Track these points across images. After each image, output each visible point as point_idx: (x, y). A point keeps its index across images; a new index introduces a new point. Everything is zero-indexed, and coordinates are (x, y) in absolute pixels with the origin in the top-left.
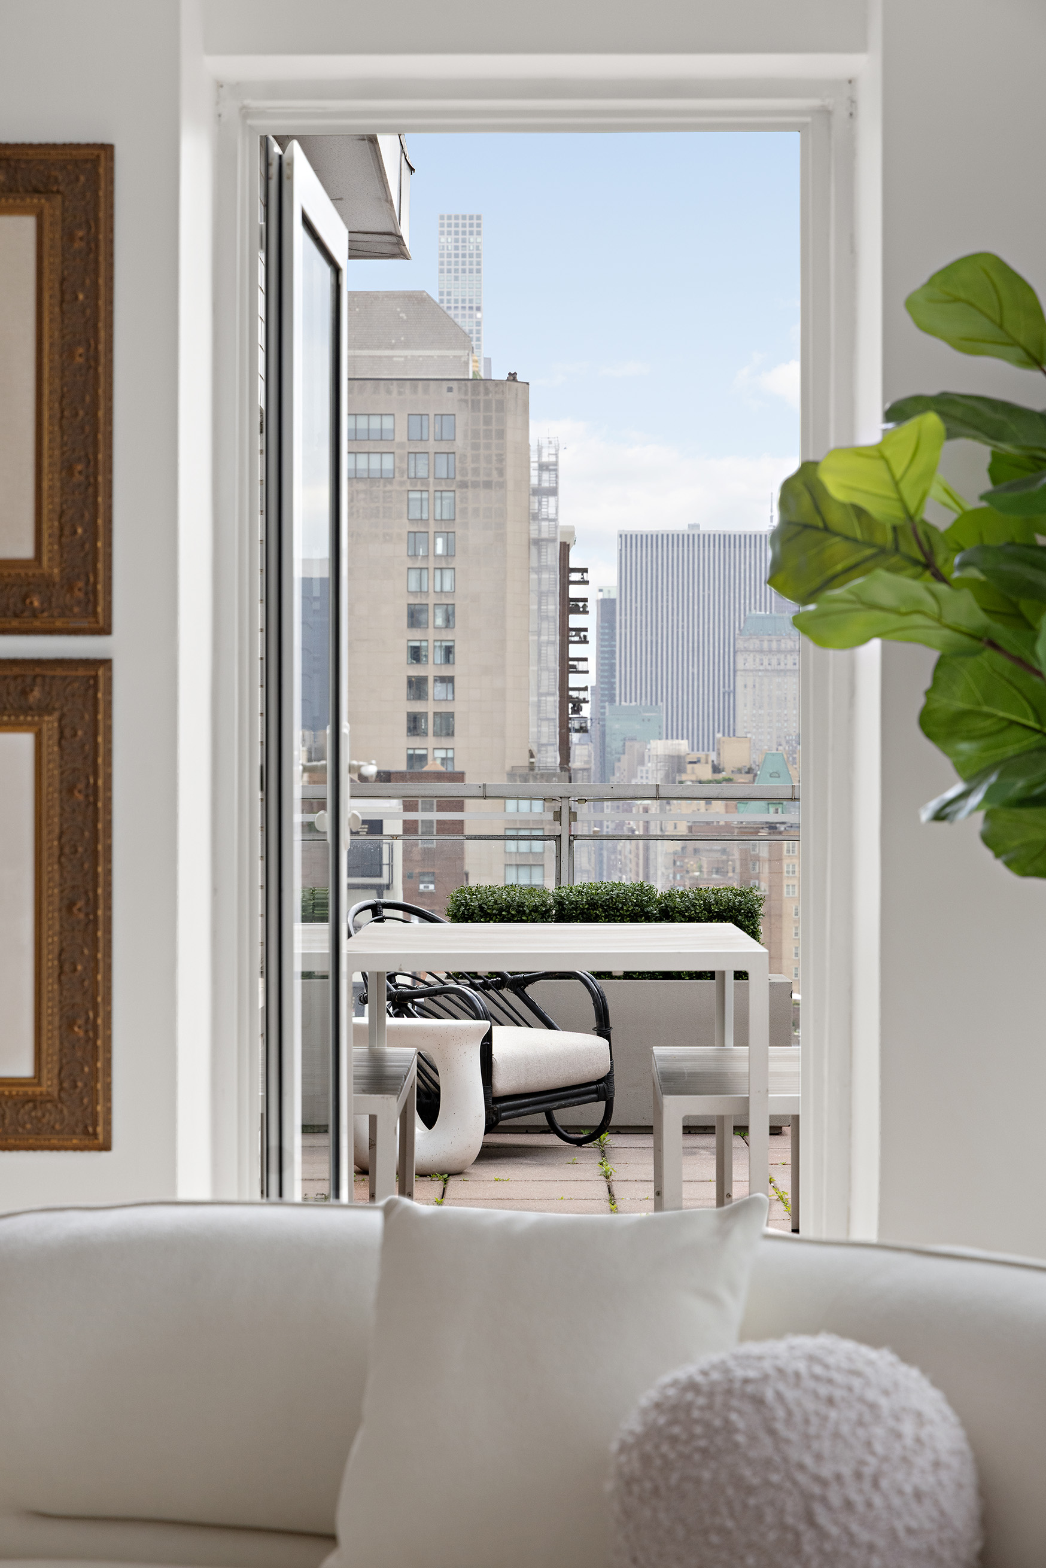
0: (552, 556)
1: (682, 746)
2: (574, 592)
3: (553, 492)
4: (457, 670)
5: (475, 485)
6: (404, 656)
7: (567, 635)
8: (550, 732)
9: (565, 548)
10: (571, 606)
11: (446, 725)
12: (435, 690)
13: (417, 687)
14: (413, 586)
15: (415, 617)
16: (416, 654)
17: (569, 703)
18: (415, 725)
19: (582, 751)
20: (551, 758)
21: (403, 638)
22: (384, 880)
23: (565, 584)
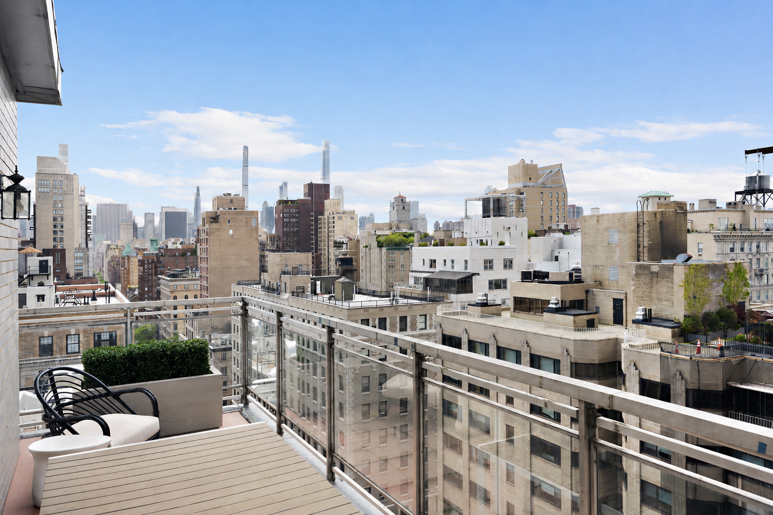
0: (84, 208)
1: (109, 242)
2: (88, 214)
3: (84, 196)
4: (64, 229)
5: (68, 194)
6: (52, 227)
7: (87, 223)
8: (84, 241)
9: (86, 206)
10: (87, 217)
11: (62, 240)
12: (59, 233)
13: (55, 232)
14: (54, 213)
15: (55, 219)
16: (55, 226)
17: (87, 235)
18: (55, 239)
19: (90, 245)
20: (84, 246)
21: (52, 223)
22: (49, 273)
23: (87, 213)
